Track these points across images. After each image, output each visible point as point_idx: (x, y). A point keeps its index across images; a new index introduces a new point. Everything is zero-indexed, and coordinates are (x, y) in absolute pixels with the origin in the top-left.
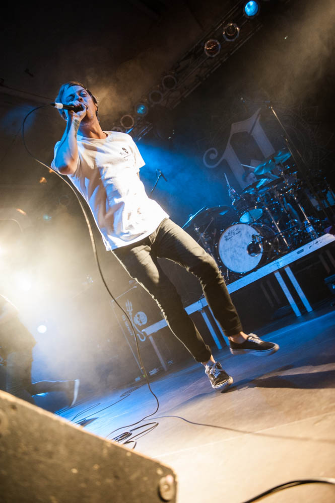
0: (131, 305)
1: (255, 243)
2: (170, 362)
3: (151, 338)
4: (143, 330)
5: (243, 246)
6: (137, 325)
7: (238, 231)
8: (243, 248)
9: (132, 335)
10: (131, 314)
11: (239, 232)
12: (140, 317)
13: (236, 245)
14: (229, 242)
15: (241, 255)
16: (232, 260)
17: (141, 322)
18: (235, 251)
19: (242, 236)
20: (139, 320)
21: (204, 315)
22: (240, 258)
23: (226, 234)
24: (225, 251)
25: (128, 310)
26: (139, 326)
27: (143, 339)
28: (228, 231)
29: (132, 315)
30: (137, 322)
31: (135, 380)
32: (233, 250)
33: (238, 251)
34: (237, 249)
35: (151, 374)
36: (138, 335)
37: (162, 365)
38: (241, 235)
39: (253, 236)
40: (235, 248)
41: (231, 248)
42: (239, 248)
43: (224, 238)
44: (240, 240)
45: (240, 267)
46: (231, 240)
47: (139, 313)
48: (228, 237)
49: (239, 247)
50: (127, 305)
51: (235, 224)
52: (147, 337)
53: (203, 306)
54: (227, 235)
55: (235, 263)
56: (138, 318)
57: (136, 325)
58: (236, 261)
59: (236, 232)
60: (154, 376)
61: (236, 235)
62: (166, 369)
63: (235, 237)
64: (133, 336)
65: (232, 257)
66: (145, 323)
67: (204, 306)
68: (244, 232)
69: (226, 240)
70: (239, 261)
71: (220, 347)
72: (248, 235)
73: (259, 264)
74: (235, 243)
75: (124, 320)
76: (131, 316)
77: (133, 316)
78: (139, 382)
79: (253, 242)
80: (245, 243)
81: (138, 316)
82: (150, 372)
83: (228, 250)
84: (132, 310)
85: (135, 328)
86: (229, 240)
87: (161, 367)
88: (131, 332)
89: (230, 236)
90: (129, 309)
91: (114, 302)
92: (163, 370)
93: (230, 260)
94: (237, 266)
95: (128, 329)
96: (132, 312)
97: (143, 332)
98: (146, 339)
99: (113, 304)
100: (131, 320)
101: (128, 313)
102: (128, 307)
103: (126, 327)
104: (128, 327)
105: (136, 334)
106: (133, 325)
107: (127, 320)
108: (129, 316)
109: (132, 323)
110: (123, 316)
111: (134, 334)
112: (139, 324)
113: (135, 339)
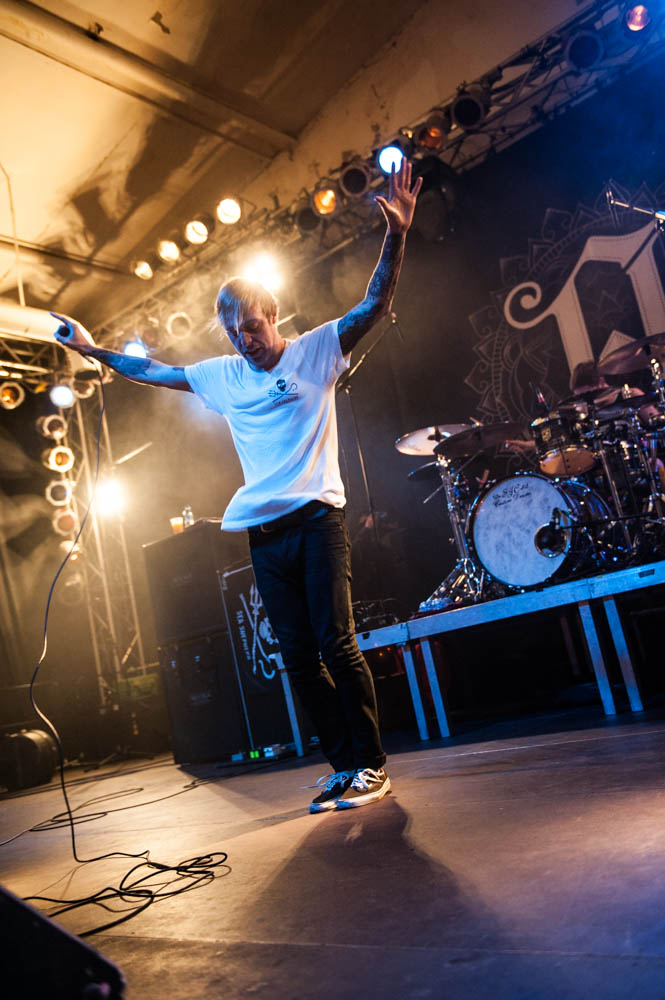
1: (557, 527)
4: (273, 656)
5: (527, 528)
6: (263, 641)
7: (526, 491)
8: (528, 531)
9: (249, 658)
10: (256, 613)
11: (528, 494)
13: (512, 521)
14: (500, 510)
15: (520, 545)
16: (498, 550)
18: (509, 535)
19: (532, 506)
21: (408, 657)
22: (515, 552)
23: (499, 491)
24: (488, 528)
25: (252, 604)
26: (268, 643)
27: (269, 673)
28: (504, 486)
29: (258, 617)
30: (265, 634)
31: (230, 759)
32: (505, 530)
33: (515, 536)
34: (515, 531)
35: (267, 755)
36: (260, 661)
37: (292, 740)
38: (531, 501)
39: (556, 512)
40: (511, 527)
41: (502, 526)
42: (518, 530)
43: (493, 500)
44: (527, 512)
45: (511, 570)
46: (506, 507)
48: (502, 500)
49: (520, 526)
50: (252, 592)
51: (522, 475)
52: (278, 673)
53: (409, 637)
54: (501, 494)
55: (502, 558)
57: (261, 639)
58: (506, 557)
59: (521, 493)
60: (270, 760)
61: (520, 500)
62: (300, 752)
63: (517, 504)
64: (252, 660)
65: (499, 547)
67: (412, 637)
68: (537, 498)
69: (496, 504)
70: (512, 557)
71: (424, 736)
72: (546, 506)
73: (554, 575)
74: (514, 516)
75: (240, 621)
77: (261, 619)
78: (237, 764)
79: (553, 524)
80: (536, 524)
82: (265, 750)
83: (495, 528)
84: (261, 605)
85: (257, 646)
86: (502, 506)
87: (291, 744)
88: (248, 653)
89: (507, 499)
90: (256, 601)
91: (227, 578)
92: (295, 753)
93: (494, 550)
94: (505, 568)
95: (243, 643)
96: (260, 610)
97: (271, 660)
98: (275, 676)
99: (225, 583)
100: (254, 626)
101: (251, 609)
102: (254, 596)
103: (241, 640)
104: (245, 640)
105: (257, 660)
106: (256, 638)
107: (246, 623)
108: (253, 616)
109: (255, 633)
110: (240, 614)
111: (254, 658)
112: (269, 640)
113: (255, 669)
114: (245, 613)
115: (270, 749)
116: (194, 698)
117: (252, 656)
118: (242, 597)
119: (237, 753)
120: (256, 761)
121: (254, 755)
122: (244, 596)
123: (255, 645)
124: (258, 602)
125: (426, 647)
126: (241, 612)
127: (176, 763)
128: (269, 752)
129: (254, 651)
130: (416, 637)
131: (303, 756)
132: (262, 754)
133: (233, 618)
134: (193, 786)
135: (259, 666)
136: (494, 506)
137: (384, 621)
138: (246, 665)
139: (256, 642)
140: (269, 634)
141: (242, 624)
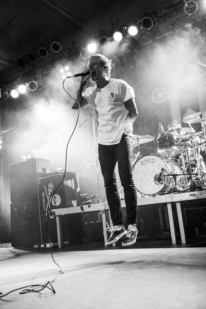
0: (52, 187)
2: (66, 242)
3: (57, 218)
4: (54, 210)
6: (51, 204)
7: (153, 161)
8: (152, 175)
9: (45, 210)
10: (50, 194)
11: (153, 162)
12: (56, 198)
13: (147, 171)
14: (143, 166)
15: (148, 180)
16: (140, 181)
17: (55, 203)
18: (145, 176)
21: (104, 216)
22: (146, 182)
23: (143, 159)
24: (138, 172)
25: (48, 190)
27: (52, 216)
28: (145, 158)
31: (33, 247)
32: (144, 174)
34: (147, 175)
35: (47, 246)
37: (57, 242)
38: (154, 165)
39: (163, 169)
40: (146, 173)
41: (143, 172)
43: (141, 163)
44: (152, 168)
45: (144, 188)
46: (145, 166)
47: (56, 195)
48: (144, 163)
49: (149, 173)
50: (49, 186)
51: (152, 155)
52: (55, 217)
53: (105, 208)
54: (144, 161)
58: (143, 184)
59: (151, 161)
60: (48, 248)
61: (150, 163)
62: (60, 246)
63: (149, 165)
64: (46, 210)
65: (141, 179)
66: (58, 204)
67: (106, 209)
68: (156, 164)
70: (145, 184)
72: (159, 167)
73: (159, 192)
74: (147, 169)
75: (43, 196)
76: (49, 196)
78: (36, 249)
79: (161, 174)
80: (155, 173)
82: (47, 244)
83: (140, 172)
87: (57, 243)
89: (146, 163)
91: (40, 180)
92: (58, 247)
97: (53, 211)
98: (54, 218)
99: (39, 181)
100: (48, 198)
101: (48, 192)
102: (50, 187)
103: (43, 203)
104: (44, 203)
105: (48, 211)
106: (48, 203)
107: (45, 197)
108: (48, 195)
109: (48, 201)
110: (43, 193)
111: (47, 210)
112: (53, 204)
113: (46, 214)
115: (49, 244)
116: (22, 223)
117: (46, 209)
118: (45, 187)
119: (36, 245)
120: (43, 248)
121: (42, 246)
122: (46, 187)
123: (48, 205)
124: (51, 190)
126: (44, 193)
127: (12, 246)
128: (48, 246)
129: (47, 208)
130: (107, 209)
131: (61, 248)
132: (45, 246)
133: (41, 195)
134: (18, 255)
136: (141, 165)
137: (96, 202)
138: (43, 212)
139: (48, 204)
140: (54, 202)
141: (44, 197)
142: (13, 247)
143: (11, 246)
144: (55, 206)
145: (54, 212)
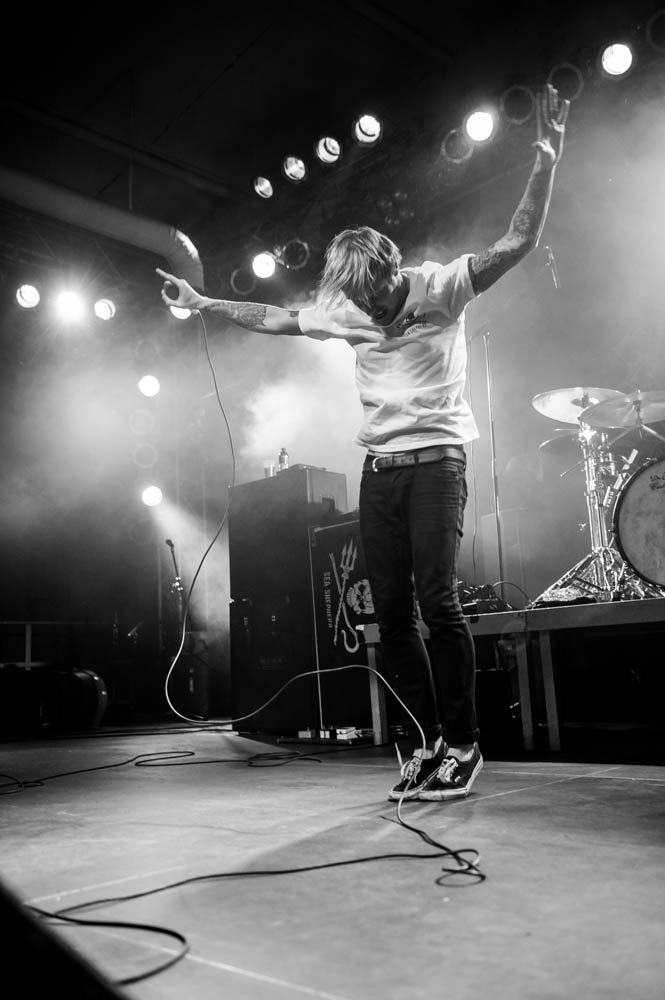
0: (355, 556)
2: (398, 728)
3: (371, 653)
4: (360, 627)
6: (350, 609)
9: (330, 626)
10: (345, 577)
12: (365, 592)
14: (657, 494)
16: (647, 542)
17: (362, 606)
18: (664, 525)
20: (358, 597)
21: (521, 651)
23: (658, 471)
24: (640, 514)
25: (342, 566)
26: (354, 613)
27: (352, 646)
29: (347, 581)
30: (353, 601)
31: (296, 735)
32: (660, 518)
35: (339, 737)
36: (343, 631)
37: (370, 725)
41: (657, 513)
43: (650, 482)
45: (661, 568)
47: (365, 583)
48: (662, 483)
50: (344, 554)
52: (364, 647)
53: (526, 627)
54: (661, 475)
55: (652, 554)
56: (358, 591)
57: (347, 606)
58: (657, 550)
60: (343, 743)
62: (378, 740)
64: (333, 629)
65: (650, 538)
66: (370, 610)
67: (530, 629)
69: (653, 487)
75: (326, 584)
76: (344, 583)
77: (350, 584)
78: (305, 742)
81: (362, 588)
82: (338, 731)
83: (648, 514)
84: (352, 568)
85: (342, 613)
86: (660, 490)
87: (368, 730)
88: (330, 620)
90: (347, 563)
91: (317, 534)
92: (371, 739)
93: (643, 541)
94: (655, 563)
95: (326, 608)
96: (350, 573)
97: (358, 631)
98: (358, 650)
99: (314, 538)
100: (342, 591)
101: (340, 571)
102: (346, 557)
103: (324, 604)
104: (329, 606)
105: (339, 630)
106: (341, 605)
107: (333, 588)
108: (341, 580)
109: (341, 599)
110: (327, 576)
111: (336, 627)
112: (357, 609)
113: (335, 639)
114: (332, 575)
115: (344, 731)
116: (262, 662)
117: (334, 624)
118: (332, 556)
119: (306, 730)
120: (325, 742)
121: (325, 735)
122: (335, 555)
123: (339, 612)
124: (350, 565)
125: (545, 643)
126: (329, 573)
127: (234, 729)
129: (337, 619)
130: (534, 629)
131: (382, 745)
132: (333, 734)
133: (319, 580)
134: (252, 762)
135: (341, 636)
136: (650, 489)
137: (495, 606)
138: (326, 633)
139: (342, 609)
140: (358, 603)
141: (328, 587)
142: (237, 733)
143: (230, 727)
144: (362, 614)
145: (360, 633)
